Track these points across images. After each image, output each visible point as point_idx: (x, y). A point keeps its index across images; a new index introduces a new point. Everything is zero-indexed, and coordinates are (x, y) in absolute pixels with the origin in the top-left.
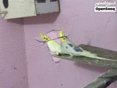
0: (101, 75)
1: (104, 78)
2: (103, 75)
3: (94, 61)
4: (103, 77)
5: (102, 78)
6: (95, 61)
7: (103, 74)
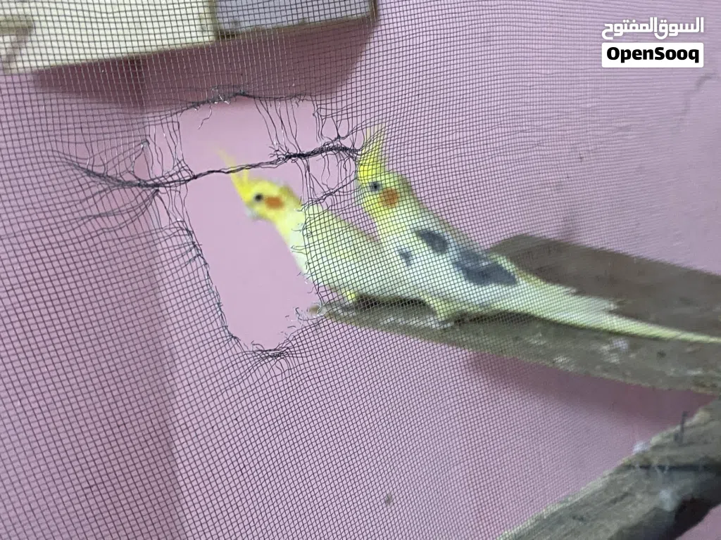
0: (638, 448)
1: (662, 468)
2: (657, 447)
3: (594, 346)
4: (655, 462)
5: (646, 467)
6: (606, 348)
7: (655, 440)
